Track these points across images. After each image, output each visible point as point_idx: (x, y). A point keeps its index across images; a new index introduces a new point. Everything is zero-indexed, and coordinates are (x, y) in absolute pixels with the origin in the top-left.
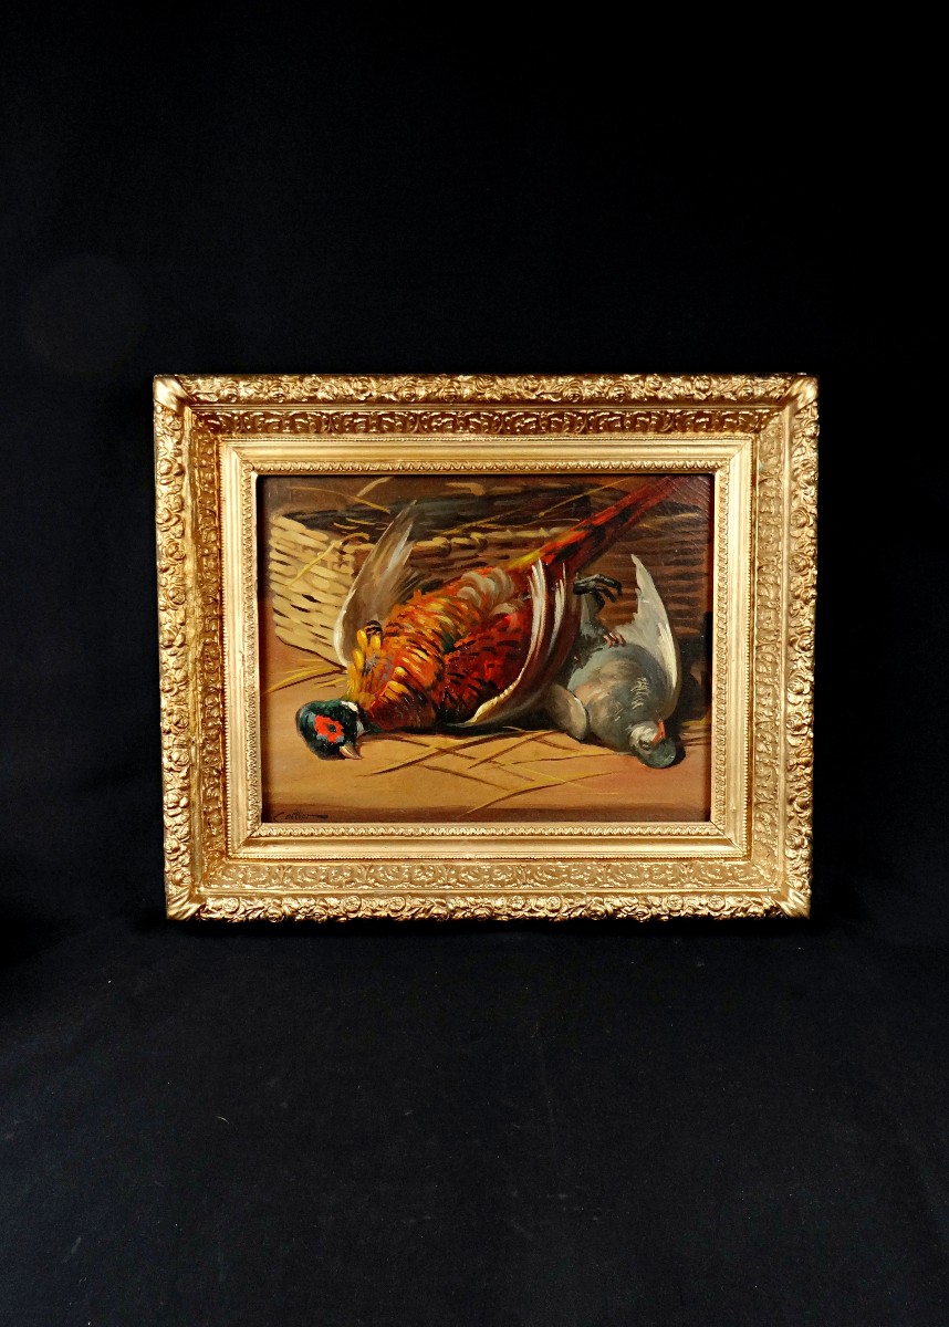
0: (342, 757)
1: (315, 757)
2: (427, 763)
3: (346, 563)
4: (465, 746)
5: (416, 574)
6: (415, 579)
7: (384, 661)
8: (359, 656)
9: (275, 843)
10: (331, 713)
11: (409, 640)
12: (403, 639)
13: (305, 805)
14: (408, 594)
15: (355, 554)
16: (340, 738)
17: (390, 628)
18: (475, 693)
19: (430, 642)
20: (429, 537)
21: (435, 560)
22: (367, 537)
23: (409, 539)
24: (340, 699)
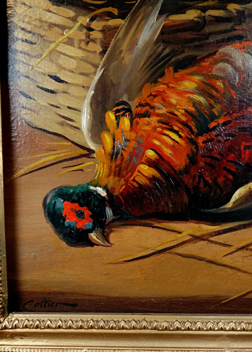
0: (92, 244)
1: (64, 244)
2: (179, 250)
3: (94, 41)
4: (219, 233)
5: (167, 51)
6: (167, 55)
7: (133, 144)
8: (107, 139)
9: (22, 335)
10: (79, 198)
11: (159, 122)
12: (153, 120)
13: (54, 293)
14: (160, 72)
15: (103, 31)
16: (89, 224)
17: (139, 108)
18: (231, 177)
19: (182, 123)
20: (182, 10)
21: (189, 35)
22: (116, 12)
23: (161, 13)
24: (88, 184)
